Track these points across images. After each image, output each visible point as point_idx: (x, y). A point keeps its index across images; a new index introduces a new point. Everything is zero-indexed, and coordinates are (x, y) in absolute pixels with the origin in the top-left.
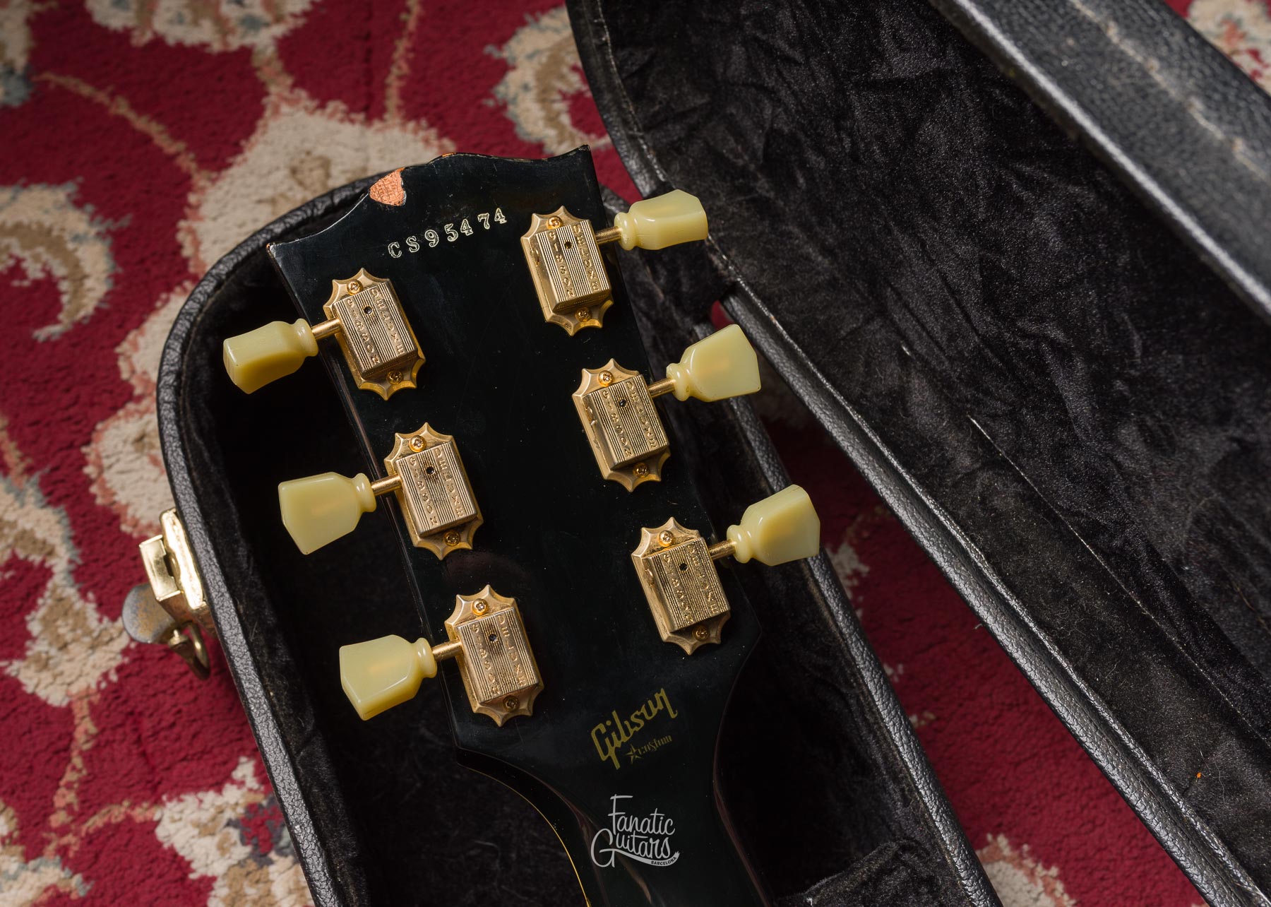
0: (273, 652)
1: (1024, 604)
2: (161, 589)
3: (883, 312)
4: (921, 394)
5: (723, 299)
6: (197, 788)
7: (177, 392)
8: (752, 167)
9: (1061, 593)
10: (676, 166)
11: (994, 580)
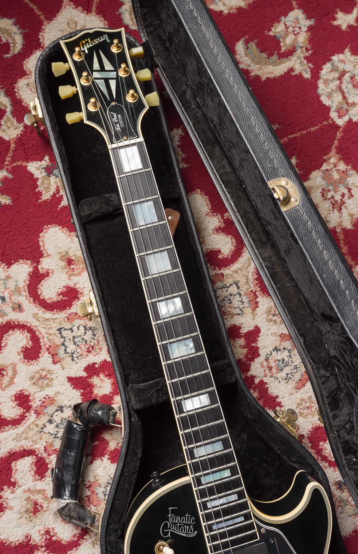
0: (55, 127)
1: (197, 134)
2: (33, 113)
3: (185, 75)
4: (189, 93)
5: (156, 68)
6: (36, 160)
7: (39, 72)
8: (166, 39)
9: (204, 132)
10: (150, 37)
11: (193, 129)
